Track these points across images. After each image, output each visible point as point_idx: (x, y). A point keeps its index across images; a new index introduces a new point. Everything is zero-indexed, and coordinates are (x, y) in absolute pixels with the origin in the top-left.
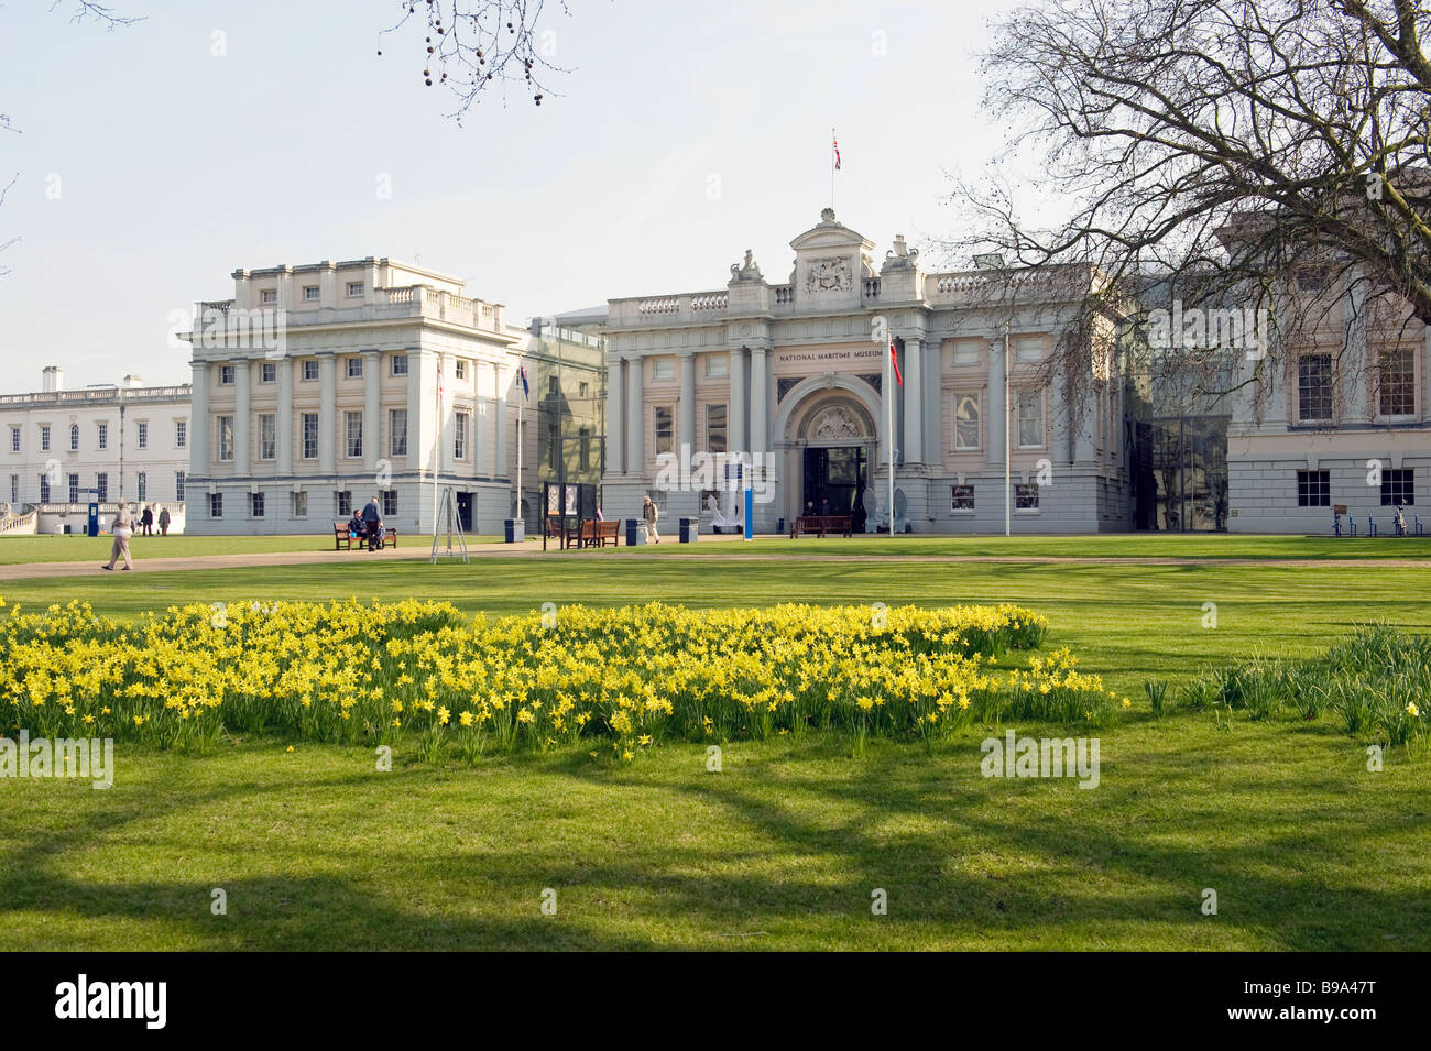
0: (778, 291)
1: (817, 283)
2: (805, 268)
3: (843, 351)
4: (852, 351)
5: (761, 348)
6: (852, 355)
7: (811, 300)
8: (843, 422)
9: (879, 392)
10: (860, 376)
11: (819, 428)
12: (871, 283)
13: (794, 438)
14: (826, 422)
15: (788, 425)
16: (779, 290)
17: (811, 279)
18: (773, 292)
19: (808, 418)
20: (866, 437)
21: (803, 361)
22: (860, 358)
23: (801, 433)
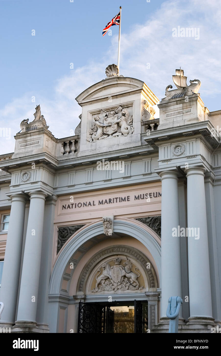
0: (65, 145)
1: (100, 131)
2: (88, 119)
3: (123, 195)
4: (132, 194)
5: (40, 192)
6: (132, 198)
7: (93, 148)
8: (123, 273)
9: (160, 235)
10: (140, 219)
11: (99, 279)
12: (152, 125)
13: (73, 292)
14: (105, 273)
15: (67, 277)
16: (66, 143)
17: (94, 129)
18: (60, 145)
19: (88, 269)
20: (147, 289)
21: (83, 209)
22: (140, 201)
23: (81, 286)
